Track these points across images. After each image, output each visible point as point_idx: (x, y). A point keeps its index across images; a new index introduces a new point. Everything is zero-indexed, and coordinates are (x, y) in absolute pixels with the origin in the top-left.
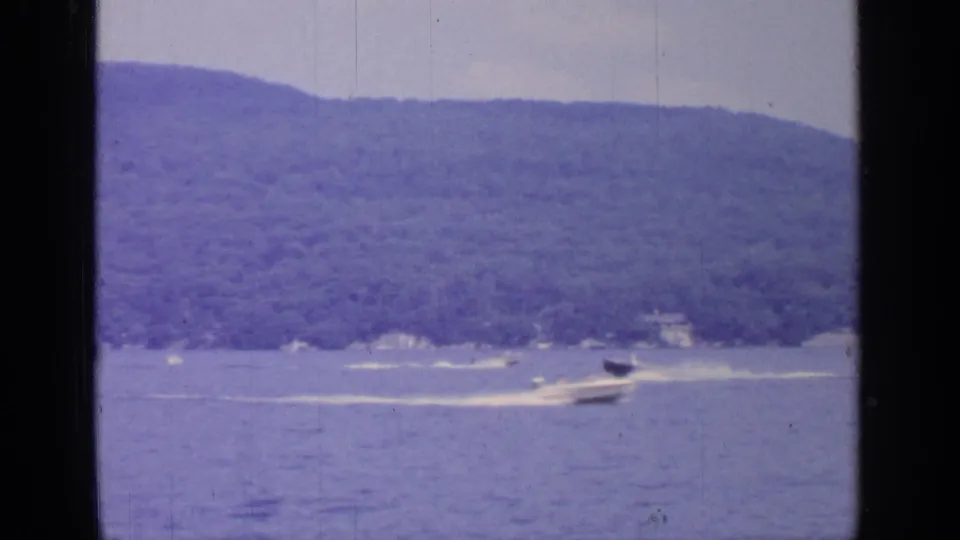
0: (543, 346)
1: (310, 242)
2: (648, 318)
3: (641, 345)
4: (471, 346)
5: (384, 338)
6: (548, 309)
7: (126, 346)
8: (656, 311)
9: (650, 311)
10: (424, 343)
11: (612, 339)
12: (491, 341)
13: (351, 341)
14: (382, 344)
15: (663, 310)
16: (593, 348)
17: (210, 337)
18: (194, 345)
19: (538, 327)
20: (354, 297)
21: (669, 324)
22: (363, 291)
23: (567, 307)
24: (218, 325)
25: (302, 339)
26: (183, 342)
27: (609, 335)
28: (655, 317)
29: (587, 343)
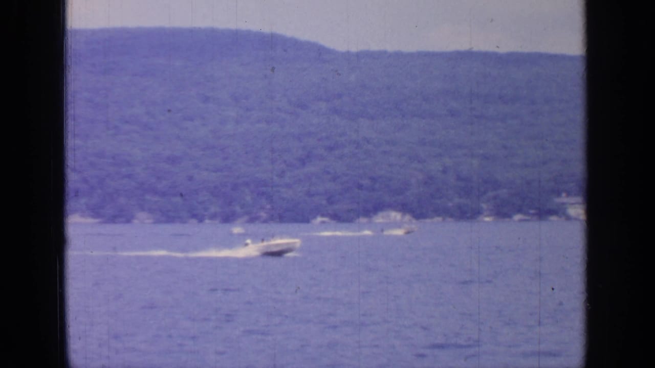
0: (487, 219)
1: (330, 149)
2: (558, 200)
3: (554, 218)
4: (440, 219)
5: (381, 214)
6: (491, 194)
7: (207, 221)
8: (564, 195)
9: (559, 194)
10: (408, 217)
11: (533, 215)
12: (452, 216)
13: (358, 217)
14: (379, 219)
15: (569, 194)
16: (521, 221)
17: (263, 215)
18: (252, 220)
19: (484, 206)
20: (360, 187)
21: (573, 204)
22: (366, 182)
23: (503, 193)
24: (268, 206)
25: (323, 215)
26: (246, 218)
27: (532, 211)
28: (564, 199)
29: (517, 217)
